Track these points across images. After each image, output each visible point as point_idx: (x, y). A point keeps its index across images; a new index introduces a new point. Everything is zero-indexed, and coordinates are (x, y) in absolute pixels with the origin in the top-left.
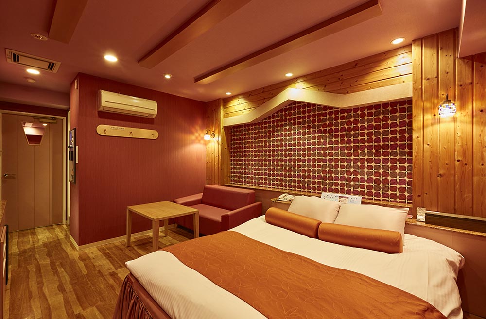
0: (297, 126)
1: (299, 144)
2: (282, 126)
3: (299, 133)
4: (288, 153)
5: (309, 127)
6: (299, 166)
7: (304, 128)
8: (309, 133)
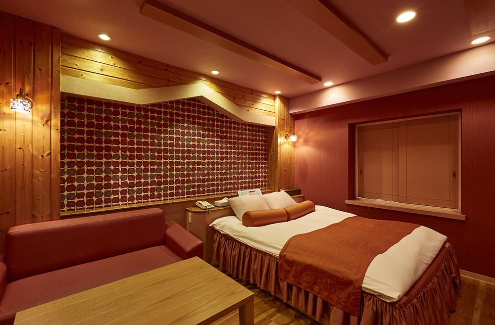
0: (196, 126)
1: (199, 146)
2: (178, 121)
3: (199, 135)
4: (186, 155)
5: (209, 130)
6: (199, 169)
7: (203, 130)
8: (208, 136)
